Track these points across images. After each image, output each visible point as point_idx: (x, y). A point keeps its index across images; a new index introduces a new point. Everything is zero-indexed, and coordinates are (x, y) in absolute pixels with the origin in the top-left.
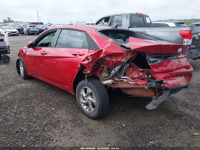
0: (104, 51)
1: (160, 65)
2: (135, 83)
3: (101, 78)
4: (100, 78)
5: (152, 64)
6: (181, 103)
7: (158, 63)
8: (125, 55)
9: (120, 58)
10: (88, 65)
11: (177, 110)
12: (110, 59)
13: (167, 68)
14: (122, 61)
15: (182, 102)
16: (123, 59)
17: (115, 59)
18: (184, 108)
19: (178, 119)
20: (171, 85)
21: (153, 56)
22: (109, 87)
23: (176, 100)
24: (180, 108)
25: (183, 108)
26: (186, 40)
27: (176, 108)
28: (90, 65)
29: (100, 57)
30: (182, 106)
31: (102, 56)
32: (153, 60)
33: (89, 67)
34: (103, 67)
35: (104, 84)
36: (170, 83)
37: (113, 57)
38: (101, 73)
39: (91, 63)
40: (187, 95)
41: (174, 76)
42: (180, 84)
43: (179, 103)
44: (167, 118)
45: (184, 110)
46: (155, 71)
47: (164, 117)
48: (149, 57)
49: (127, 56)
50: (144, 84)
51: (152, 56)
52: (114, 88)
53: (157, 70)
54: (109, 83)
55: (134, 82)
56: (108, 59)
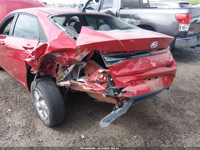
0: (48, 46)
1: (123, 66)
2: (91, 89)
3: (58, 78)
4: (56, 78)
5: (111, 65)
6: (163, 105)
7: (118, 63)
8: (79, 51)
9: (73, 55)
10: (32, 64)
11: (155, 115)
12: (61, 56)
13: (132, 69)
14: (76, 59)
15: (165, 103)
16: (77, 57)
17: (67, 56)
18: (165, 113)
19: (152, 129)
20: (135, 93)
21: (111, 55)
22: (68, 89)
23: (159, 100)
24: (160, 112)
25: (163, 112)
26: (182, 25)
27: (155, 112)
28: (36, 63)
29: (45, 54)
30: (163, 109)
31: (47, 52)
32: (111, 60)
33: (34, 66)
34: (58, 65)
35: (61, 85)
36: (133, 91)
37: (65, 54)
38: (57, 72)
39: (35, 61)
40: (173, 94)
41: (145, 79)
42: (151, 89)
43: (161, 104)
44: (140, 127)
45: (164, 115)
46: (115, 74)
47: (136, 124)
48: (105, 56)
49: (82, 52)
50: (102, 90)
51: (109, 55)
52: (73, 90)
53: (118, 73)
54: (67, 84)
55: (90, 87)
56: (58, 55)
